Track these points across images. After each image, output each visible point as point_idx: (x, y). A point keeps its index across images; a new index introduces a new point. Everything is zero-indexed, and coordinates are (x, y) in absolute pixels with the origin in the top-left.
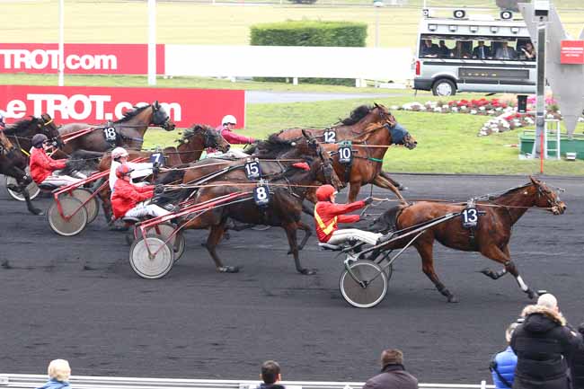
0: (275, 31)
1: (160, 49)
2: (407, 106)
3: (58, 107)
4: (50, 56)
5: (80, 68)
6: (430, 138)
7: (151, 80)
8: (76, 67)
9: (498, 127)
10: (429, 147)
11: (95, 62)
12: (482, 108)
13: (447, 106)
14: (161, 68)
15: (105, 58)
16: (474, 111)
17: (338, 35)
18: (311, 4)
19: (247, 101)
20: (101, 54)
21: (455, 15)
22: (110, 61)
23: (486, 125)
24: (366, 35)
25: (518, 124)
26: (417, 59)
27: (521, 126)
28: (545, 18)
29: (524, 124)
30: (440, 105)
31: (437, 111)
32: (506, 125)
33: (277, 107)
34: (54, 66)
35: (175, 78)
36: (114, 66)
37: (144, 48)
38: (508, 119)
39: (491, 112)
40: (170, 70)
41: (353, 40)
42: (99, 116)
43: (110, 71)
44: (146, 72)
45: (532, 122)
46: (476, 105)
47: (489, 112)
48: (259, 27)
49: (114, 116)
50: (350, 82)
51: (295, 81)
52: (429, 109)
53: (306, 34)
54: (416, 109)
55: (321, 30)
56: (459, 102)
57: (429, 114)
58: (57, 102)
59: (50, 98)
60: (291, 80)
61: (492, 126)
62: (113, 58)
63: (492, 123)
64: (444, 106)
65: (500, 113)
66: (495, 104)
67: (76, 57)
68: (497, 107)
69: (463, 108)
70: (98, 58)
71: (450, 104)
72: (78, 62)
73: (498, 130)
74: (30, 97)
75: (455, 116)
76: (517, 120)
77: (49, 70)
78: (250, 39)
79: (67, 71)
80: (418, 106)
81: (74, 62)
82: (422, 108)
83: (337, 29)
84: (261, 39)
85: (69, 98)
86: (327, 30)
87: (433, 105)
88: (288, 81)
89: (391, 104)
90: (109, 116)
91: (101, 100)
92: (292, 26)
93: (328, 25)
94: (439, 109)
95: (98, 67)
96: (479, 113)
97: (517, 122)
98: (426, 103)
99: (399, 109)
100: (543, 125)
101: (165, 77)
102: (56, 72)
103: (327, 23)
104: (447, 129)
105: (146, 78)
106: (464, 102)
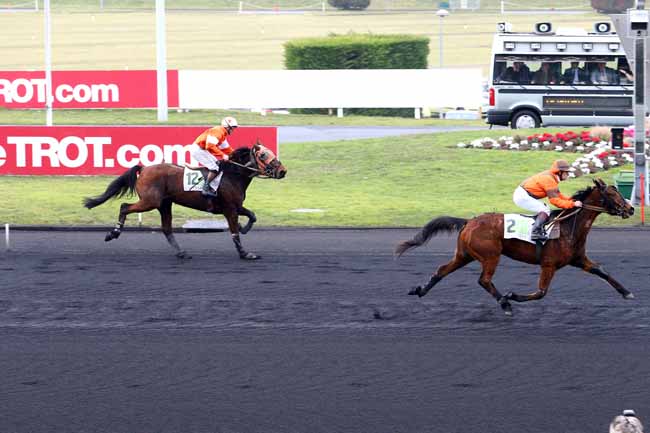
0: (316, 48)
1: (173, 76)
2: (477, 143)
3: (45, 153)
4: (35, 87)
5: (74, 100)
6: (506, 183)
7: (162, 114)
8: (69, 99)
9: (589, 167)
10: (503, 194)
11: (92, 93)
12: (569, 144)
13: (525, 142)
14: (173, 99)
15: (105, 88)
16: (559, 148)
17: (393, 52)
18: (360, 10)
19: (279, 140)
20: (98, 83)
21: (539, 30)
22: (110, 92)
23: (574, 164)
24: (427, 51)
25: (613, 163)
26: (491, 86)
27: (617, 165)
28: (643, 32)
29: (622, 162)
30: (518, 140)
31: (514, 149)
32: (599, 164)
33: (316, 147)
34: (41, 99)
35: (191, 111)
36: (116, 98)
37: (152, 75)
38: (602, 157)
39: (580, 148)
40: (185, 102)
41: (411, 57)
42: (98, 162)
43: (110, 104)
44: (154, 103)
45: (631, 160)
46: (562, 139)
47: (579, 148)
48: (296, 45)
49: (116, 162)
50: (408, 113)
51: (340, 113)
52: (504, 146)
53: (353, 52)
54: (488, 146)
55: (371, 46)
56: (541, 137)
57: (505, 152)
58: (45, 147)
59: (36, 142)
60: (335, 111)
61: (582, 166)
62: (115, 89)
63: (581, 162)
64: (522, 143)
65: (592, 149)
66: (586, 138)
67: (68, 88)
68: (588, 141)
69: (546, 143)
70: (96, 88)
71: (530, 140)
72: (71, 93)
73: (588, 170)
74: (11, 140)
75: (535, 154)
76: (613, 158)
77: (34, 104)
78: (285, 59)
79: (57, 104)
80: (491, 143)
81: (65, 93)
82: (496, 144)
83: (392, 45)
84: (298, 59)
85: (59, 141)
86: (380, 46)
87: (509, 141)
88: (331, 112)
89: (458, 142)
90: (110, 163)
91: (99, 143)
92: (336, 42)
93: (382, 40)
94: (516, 145)
95: (95, 99)
96: (565, 150)
97: (612, 161)
98: (501, 139)
99: (467, 147)
100: (643, 165)
101: (179, 111)
102: (43, 105)
103: (380, 37)
104: (526, 171)
105: (156, 111)
106: (547, 137)
